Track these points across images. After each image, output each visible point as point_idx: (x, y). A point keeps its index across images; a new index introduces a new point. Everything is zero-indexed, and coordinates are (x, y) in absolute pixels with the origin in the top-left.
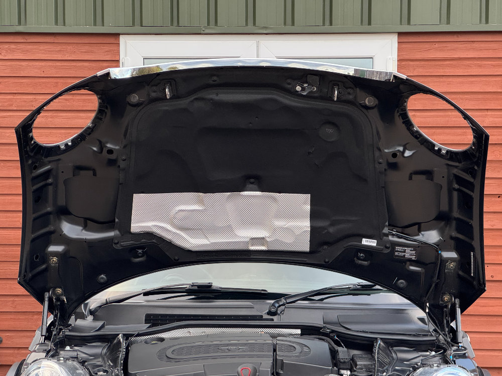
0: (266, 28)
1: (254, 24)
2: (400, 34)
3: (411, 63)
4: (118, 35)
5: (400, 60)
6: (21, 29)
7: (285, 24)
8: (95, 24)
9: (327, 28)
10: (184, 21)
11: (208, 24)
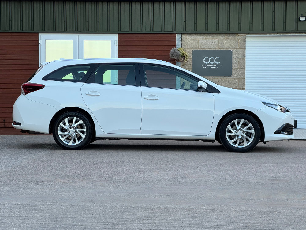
0: (80, 31)
1: (77, 31)
2: (118, 34)
3: (122, 42)
4: (38, 33)
5: (118, 41)
6: (10, 31)
7: (86, 31)
8: (31, 30)
9: (98, 32)
10: (57, 29)
11: (64, 30)
